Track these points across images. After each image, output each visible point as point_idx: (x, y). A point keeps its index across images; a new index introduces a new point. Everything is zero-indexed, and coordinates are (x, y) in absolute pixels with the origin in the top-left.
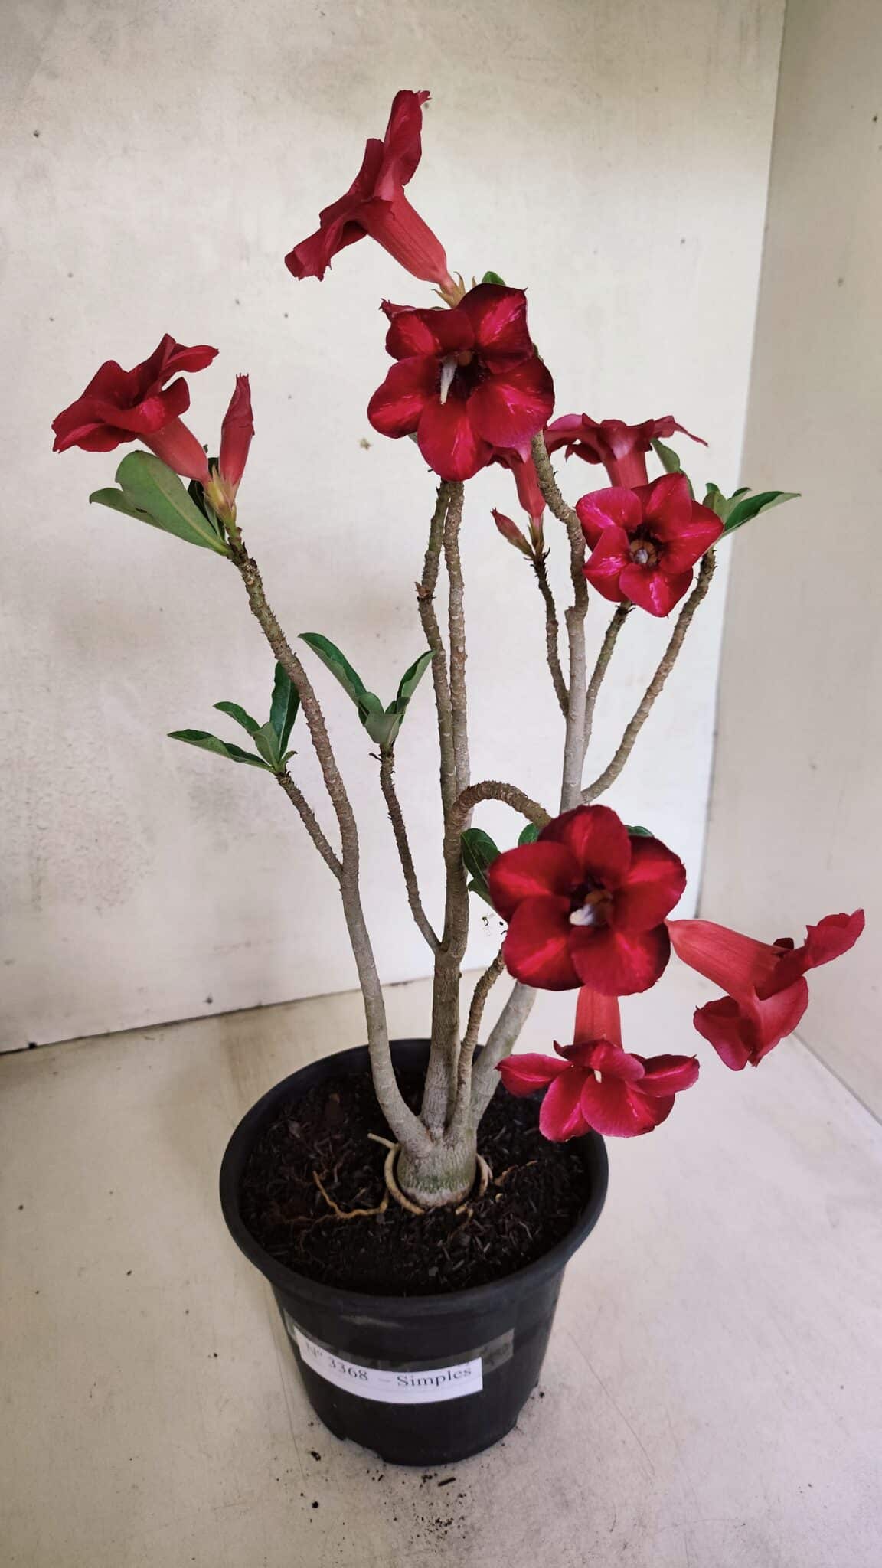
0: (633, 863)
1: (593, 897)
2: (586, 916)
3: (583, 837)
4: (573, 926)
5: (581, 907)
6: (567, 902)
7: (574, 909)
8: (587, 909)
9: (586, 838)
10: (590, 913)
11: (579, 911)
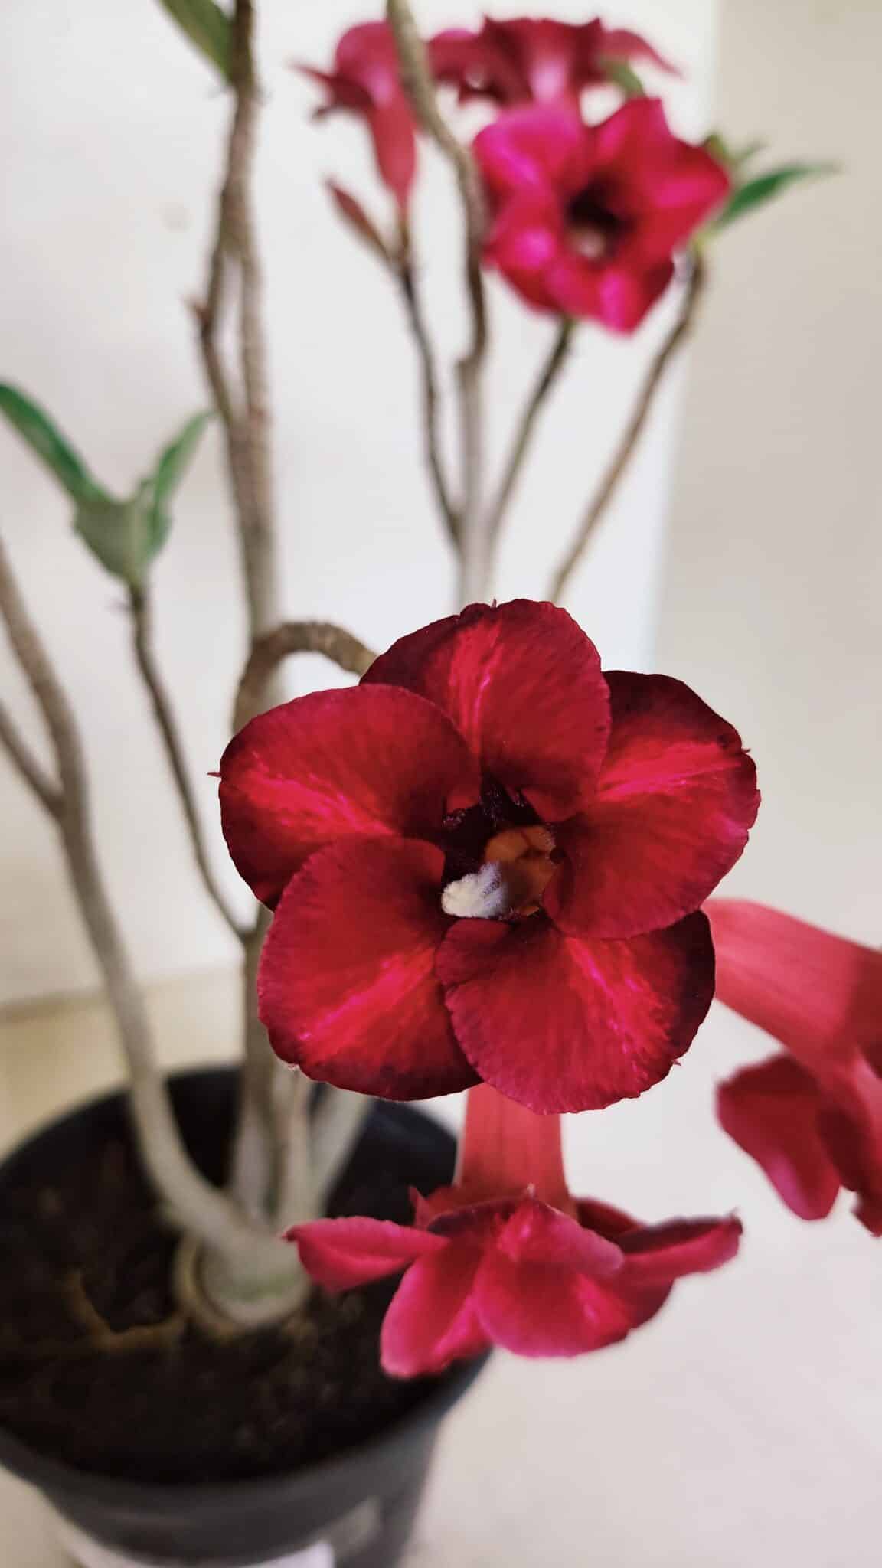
0: (616, 748)
1: (504, 847)
2: (487, 893)
3: (478, 681)
4: (455, 919)
5: (475, 870)
6: (435, 858)
7: (455, 874)
8: (488, 874)
9: (486, 682)
10: (496, 884)
11: (468, 881)
